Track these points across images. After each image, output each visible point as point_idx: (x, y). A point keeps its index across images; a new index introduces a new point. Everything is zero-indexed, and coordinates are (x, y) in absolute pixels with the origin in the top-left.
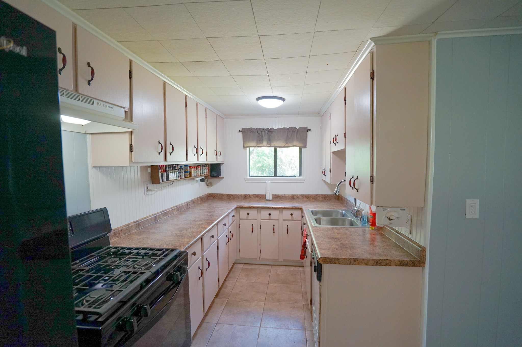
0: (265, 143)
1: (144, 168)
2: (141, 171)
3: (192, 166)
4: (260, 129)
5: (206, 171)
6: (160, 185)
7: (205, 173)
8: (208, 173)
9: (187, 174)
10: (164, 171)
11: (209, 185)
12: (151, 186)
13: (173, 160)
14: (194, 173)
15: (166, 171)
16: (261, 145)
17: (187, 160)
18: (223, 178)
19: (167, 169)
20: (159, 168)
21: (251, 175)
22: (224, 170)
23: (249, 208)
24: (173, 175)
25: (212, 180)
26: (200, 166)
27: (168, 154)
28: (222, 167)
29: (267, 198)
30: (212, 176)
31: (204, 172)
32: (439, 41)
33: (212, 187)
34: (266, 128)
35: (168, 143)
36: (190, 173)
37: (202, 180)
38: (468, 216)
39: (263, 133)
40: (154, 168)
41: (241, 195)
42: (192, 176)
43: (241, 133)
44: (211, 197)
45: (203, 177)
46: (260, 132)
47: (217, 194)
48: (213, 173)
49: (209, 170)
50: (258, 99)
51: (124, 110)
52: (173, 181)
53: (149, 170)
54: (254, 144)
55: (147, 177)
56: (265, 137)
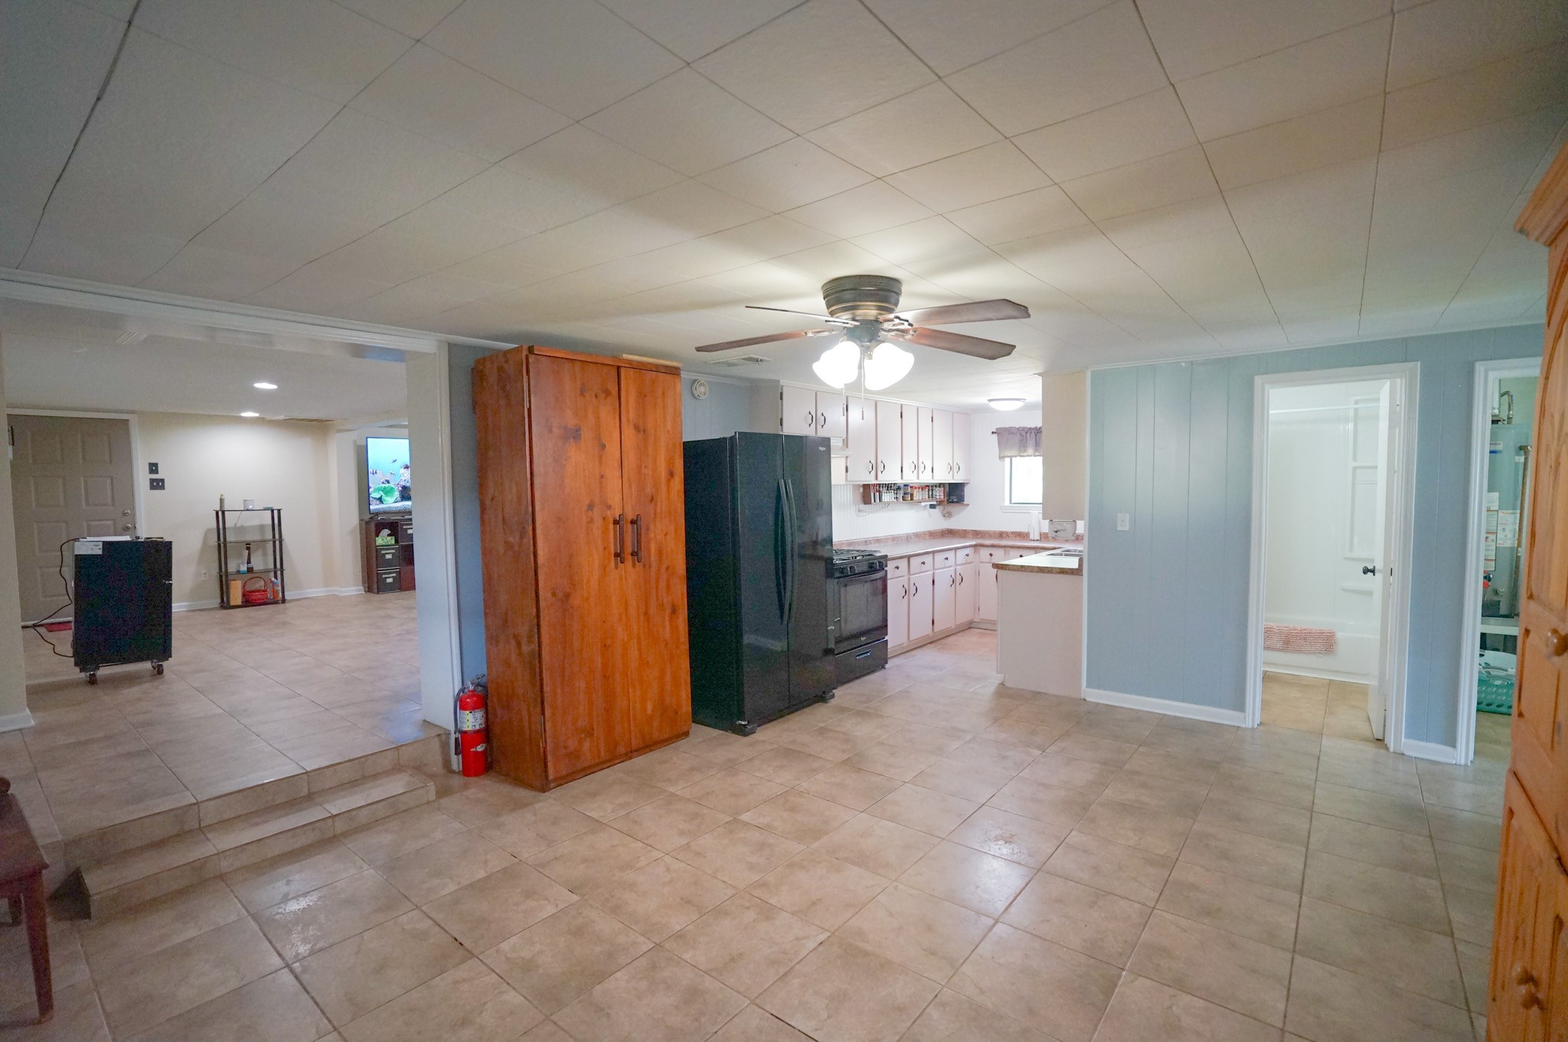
0: (1030, 451)
1: (856, 487)
2: (853, 490)
3: (915, 485)
4: (1023, 429)
5: (939, 494)
6: (872, 505)
7: (938, 497)
8: (942, 497)
9: (906, 496)
10: (877, 491)
11: (948, 515)
12: (863, 506)
13: (884, 479)
14: (917, 495)
15: (879, 492)
16: (1025, 454)
17: (902, 478)
18: (968, 505)
19: (880, 488)
20: (872, 488)
21: (1013, 502)
22: (968, 492)
23: (993, 546)
24: (888, 497)
25: (952, 508)
26: (928, 486)
27: (879, 473)
28: (967, 489)
29: (1032, 537)
30: (950, 502)
31: (936, 495)
32: (1092, 372)
33: (953, 519)
34: (1033, 426)
35: (879, 461)
36: (912, 495)
37: (932, 506)
38: (1119, 528)
39: (1028, 435)
40: (866, 487)
41: (995, 531)
42: (915, 498)
43: (995, 435)
44: (950, 533)
45: (935, 503)
46: (1024, 434)
47: (959, 530)
48: (952, 497)
49: (944, 493)
50: (990, 400)
51: (841, 439)
52: (888, 504)
53: (861, 490)
54: (1014, 452)
55: (859, 498)
56: (1031, 442)
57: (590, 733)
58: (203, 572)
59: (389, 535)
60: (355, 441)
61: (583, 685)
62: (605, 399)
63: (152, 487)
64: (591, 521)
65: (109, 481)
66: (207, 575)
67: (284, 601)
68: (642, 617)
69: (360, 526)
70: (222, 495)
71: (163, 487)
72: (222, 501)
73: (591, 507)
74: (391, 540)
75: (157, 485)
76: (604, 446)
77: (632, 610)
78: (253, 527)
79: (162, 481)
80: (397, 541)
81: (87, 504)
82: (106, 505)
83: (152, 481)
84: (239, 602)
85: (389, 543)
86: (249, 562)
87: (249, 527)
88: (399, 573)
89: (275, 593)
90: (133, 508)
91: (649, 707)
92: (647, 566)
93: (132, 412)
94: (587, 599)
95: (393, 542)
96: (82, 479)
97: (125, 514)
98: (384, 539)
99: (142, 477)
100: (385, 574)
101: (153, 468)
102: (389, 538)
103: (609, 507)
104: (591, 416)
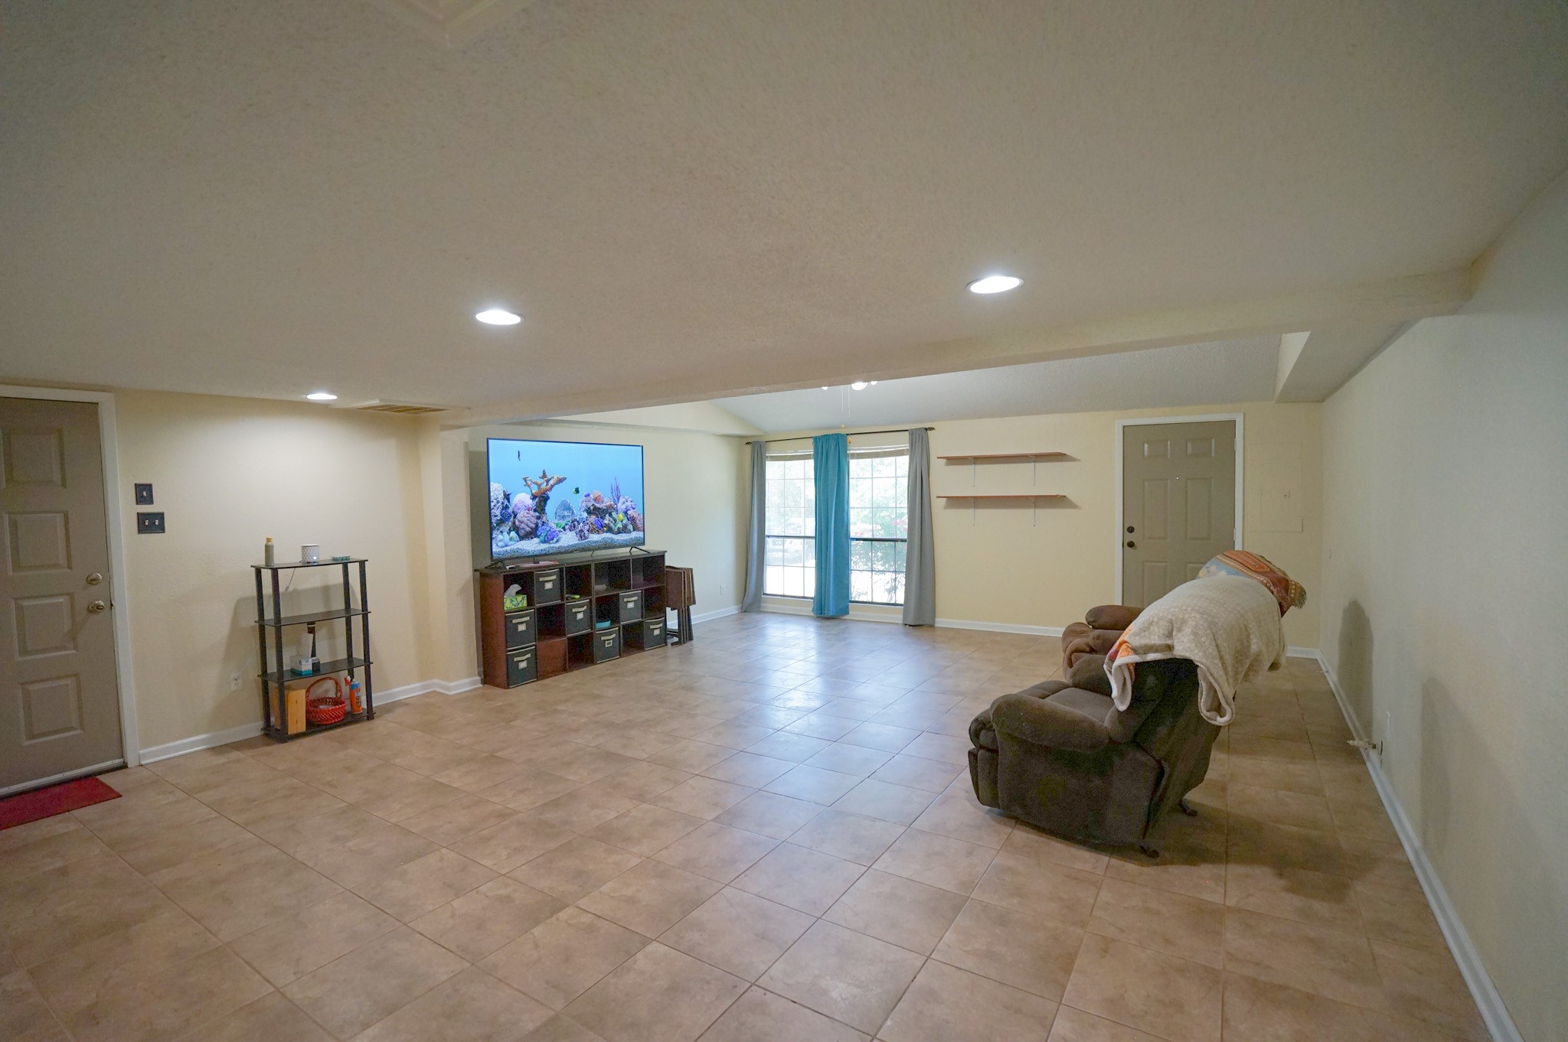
58: (234, 675)
59: (518, 593)
60: (466, 444)
63: (142, 529)
65: (60, 518)
66: (240, 681)
67: (370, 715)
69: (474, 580)
70: (269, 540)
71: (161, 529)
72: (268, 549)
74: (522, 601)
75: (151, 524)
78: (312, 590)
79: (161, 516)
80: (530, 603)
81: (17, 565)
82: (56, 566)
83: (141, 517)
84: (302, 727)
85: (520, 606)
86: (313, 654)
87: (306, 591)
88: (535, 653)
89: (354, 701)
90: (107, 568)
93: (104, 389)
95: (525, 603)
96: (6, 517)
97: (92, 581)
98: (513, 600)
99: (123, 510)
100: (518, 655)
101: (144, 493)
102: (520, 598)
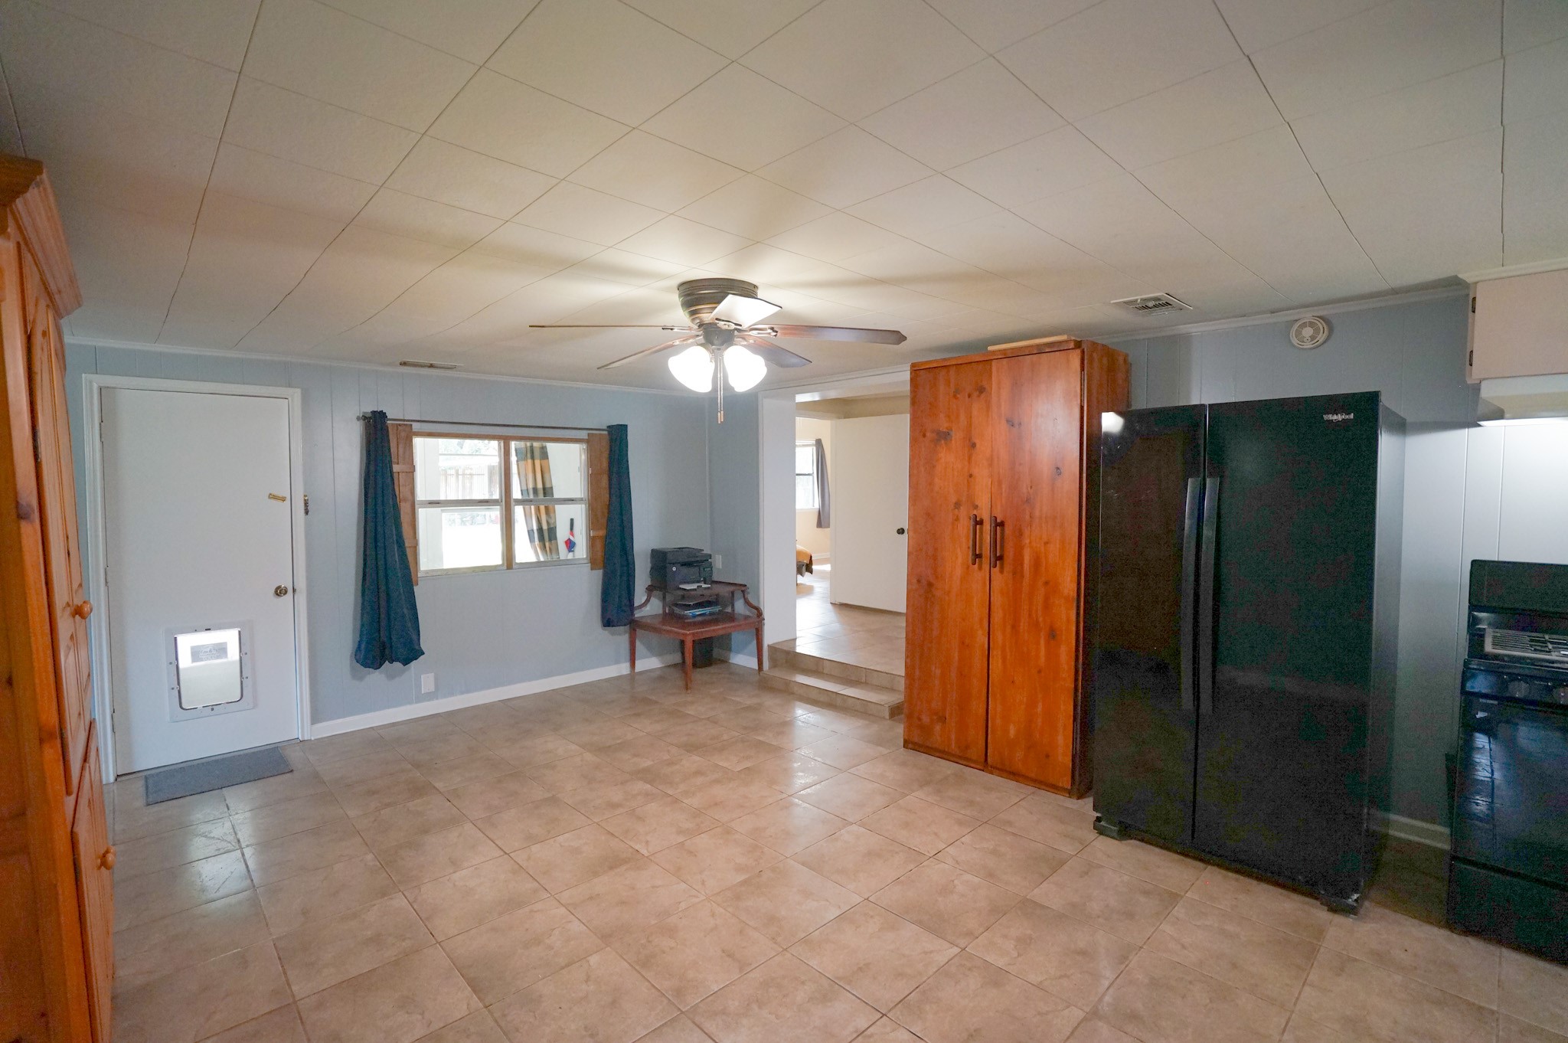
57: (943, 719)
61: (938, 672)
62: (979, 396)
64: (957, 519)
68: (1008, 629)
73: (957, 505)
76: (974, 445)
77: (998, 616)
91: (1012, 731)
92: (1018, 573)
94: (949, 592)
103: (976, 507)
104: (963, 417)
